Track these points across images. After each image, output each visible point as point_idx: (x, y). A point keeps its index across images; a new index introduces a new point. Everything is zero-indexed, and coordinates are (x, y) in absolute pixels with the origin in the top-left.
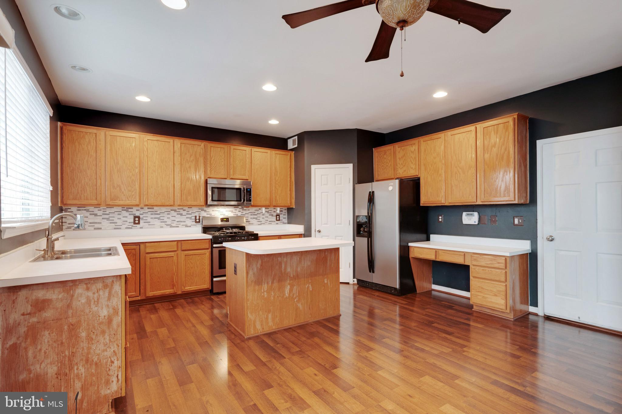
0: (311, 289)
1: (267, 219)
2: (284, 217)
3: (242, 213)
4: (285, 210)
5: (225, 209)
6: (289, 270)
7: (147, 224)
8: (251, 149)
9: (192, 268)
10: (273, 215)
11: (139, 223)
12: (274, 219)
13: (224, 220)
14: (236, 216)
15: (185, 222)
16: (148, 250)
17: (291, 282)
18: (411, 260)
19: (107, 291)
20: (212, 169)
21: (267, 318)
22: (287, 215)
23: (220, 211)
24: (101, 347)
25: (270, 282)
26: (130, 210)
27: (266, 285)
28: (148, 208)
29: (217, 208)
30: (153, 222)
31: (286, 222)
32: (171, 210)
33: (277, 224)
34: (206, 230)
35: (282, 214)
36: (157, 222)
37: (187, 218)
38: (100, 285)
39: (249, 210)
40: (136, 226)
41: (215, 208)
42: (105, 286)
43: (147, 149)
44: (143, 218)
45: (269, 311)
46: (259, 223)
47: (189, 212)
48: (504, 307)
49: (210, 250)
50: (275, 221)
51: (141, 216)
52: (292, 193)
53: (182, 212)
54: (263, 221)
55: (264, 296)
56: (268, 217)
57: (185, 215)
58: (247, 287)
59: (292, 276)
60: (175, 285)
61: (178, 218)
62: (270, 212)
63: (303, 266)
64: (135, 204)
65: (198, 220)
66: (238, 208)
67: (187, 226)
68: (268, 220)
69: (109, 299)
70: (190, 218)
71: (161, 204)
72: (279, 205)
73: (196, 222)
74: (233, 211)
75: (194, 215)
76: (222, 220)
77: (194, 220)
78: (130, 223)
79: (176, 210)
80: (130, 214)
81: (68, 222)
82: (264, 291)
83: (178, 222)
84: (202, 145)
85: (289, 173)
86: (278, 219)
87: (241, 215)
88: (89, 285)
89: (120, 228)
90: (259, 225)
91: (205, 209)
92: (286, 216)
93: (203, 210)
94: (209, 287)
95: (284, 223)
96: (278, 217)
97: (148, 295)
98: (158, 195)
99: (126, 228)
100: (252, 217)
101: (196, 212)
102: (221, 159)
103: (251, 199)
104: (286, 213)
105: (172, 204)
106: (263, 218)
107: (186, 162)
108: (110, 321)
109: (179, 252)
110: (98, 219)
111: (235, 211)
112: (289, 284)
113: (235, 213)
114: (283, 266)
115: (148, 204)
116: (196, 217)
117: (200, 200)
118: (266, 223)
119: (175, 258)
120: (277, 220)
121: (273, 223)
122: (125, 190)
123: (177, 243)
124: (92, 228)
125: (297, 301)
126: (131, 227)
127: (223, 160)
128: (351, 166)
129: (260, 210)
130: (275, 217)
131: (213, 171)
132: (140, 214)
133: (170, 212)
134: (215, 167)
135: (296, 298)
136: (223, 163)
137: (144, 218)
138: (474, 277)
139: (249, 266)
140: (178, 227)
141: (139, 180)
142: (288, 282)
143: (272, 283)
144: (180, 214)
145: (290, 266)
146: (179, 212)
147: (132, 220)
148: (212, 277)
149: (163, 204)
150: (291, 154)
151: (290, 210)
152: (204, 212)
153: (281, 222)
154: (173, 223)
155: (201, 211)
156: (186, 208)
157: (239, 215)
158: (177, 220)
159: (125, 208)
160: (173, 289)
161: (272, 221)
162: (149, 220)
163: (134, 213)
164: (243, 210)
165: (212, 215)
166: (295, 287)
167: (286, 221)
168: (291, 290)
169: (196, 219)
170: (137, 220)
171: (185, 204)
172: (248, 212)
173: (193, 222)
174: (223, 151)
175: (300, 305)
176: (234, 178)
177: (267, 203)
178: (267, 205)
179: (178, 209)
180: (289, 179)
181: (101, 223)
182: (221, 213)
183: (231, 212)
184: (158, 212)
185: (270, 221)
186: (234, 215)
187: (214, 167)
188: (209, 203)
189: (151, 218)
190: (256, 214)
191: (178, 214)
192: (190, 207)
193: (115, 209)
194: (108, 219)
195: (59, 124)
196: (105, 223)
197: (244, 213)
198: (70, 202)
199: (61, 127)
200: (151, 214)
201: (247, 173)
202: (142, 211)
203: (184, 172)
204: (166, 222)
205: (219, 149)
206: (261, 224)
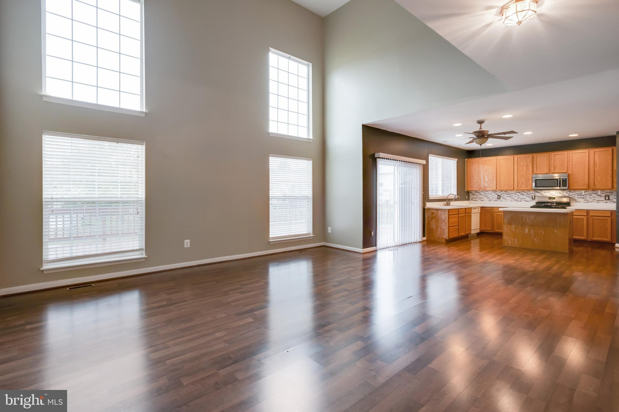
0: (544, 233)
2: (614, 197)
7: (504, 199)
8: (570, 152)
10: (601, 196)
11: (500, 199)
13: (551, 198)
15: (525, 199)
16: (496, 211)
21: (514, 241)
25: (516, 225)
28: (505, 191)
30: (507, 198)
32: (517, 192)
33: (603, 202)
35: (612, 195)
36: (509, 199)
37: (527, 197)
40: (498, 200)
41: (547, 191)
45: (516, 238)
47: (528, 193)
50: (602, 200)
51: (501, 195)
52: (614, 179)
53: (523, 193)
54: (591, 200)
55: (513, 230)
56: (595, 197)
57: (526, 195)
59: (530, 224)
61: (521, 196)
62: (597, 193)
64: (495, 190)
65: (534, 198)
66: (565, 191)
67: (526, 201)
68: (595, 199)
70: (529, 197)
71: (507, 189)
73: (532, 199)
75: (531, 195)
78: (495, 198)
79: (520, 192)
80: (496, 194)
81: (472, 197)
84: (531, 156)
86: (607, 199)
87: (568, 195)
89: (490, 200)
92: (616, 197)
93: (537, 192)
96: (607, 197)
98: (505, 185)
99: (494, 201)
100: (578, 196)
101: (532, 193)
102: (544, 162)
103: (566, 185)
104: (616, 194)
105: (513, 189)
106: (590, 198)
107: (521, 167)
108: (445, 220)
110: (482, 196)
111: (563, 193)
117: (530, 187)
118: (594, 201)
120: (605, 199)
122: (490, 183)
124: (480, 200)
125: (533, 237)
126: (496, 200)
127: (546, 163)
129: (587, 192)
130: (604, 197)
131: (538, 170)
134: (540, 167)
135: (532, 235)
136: (546, 164)
140: (521, 201)
142: (528, 227)
143: (518, 225)
147: (497, 197)
150: (613, 149)
153: (610, 201)
154: (518, 199)
155: (537, 193)
156: (526, 191)
157: (566, 195)
158: (520, 197)
159: (492, 191)
162: (505, 197)
163: (498, 194)
164: (569, 192)
166: (532, 230)
168: (529, 231)
169: (532, 197)
170: (499, 197)
171: (520, 189)
172: (574, 193)
173: (530, 199)
174: (546, 157)
175: (535, 240)
176: (554, 172)
177: (586, 187)
181: (483, 198)
182: (551, 194)
183: (557, 194)
184: (510, 194)
185: (597, 200)
186: (562, 195)
188: (533, 188)
190: (583, 195)
191: (521, 194)
192: (528, 190)
193: (489, 192)
194: (486, 196)
195: (466, 159)
196: (485, 198)
197: (571, 194)
198: (469, 189)
199: (467, 161)
200: (506, 194)
201: (566, 168)
202: (502, 193)
203: (519, 172)
204: (514, 198)
205: (543, 156)
206: (588, 202)
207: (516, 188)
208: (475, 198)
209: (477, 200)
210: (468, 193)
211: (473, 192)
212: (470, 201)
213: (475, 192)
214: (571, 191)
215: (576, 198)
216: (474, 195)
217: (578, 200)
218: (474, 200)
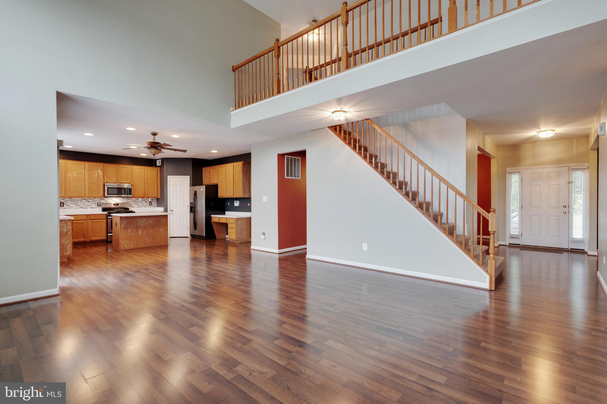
0: (153, 233)
1: (143, 204)
2: (154, 203)
4: (154, 199)
5: (116, 199)
6: (141, 224)
7: (68, 206)
8: (132, 167)
9: (95, 228)
10: (147, 202)
11: (63, 206)
13: (116, 204)
14: (123, 202)
15: (91, 205)
18: (212, 223)
19: (66, 224)
21: (130, 243)
23: (113, 200)
24: (64, 240)
25: (132, 229)
27: (130, 230)
28: (69, 198)
30: (71, 205)
31: (156, 206)
33: (150, 207)
34: (104, 210)
35: (153, 201)
36: (74, 206)
38: (64, 222)
40: (62, 208)
41: (110, 198)
42: (65, 223)
43: (69, 168)
45: (131, 241)
46: (139, 206)
47: (94, 200)
48: (235, 239)
49: (106, 219)
51: (65, 203)
52: (158, 190)
53: (89, 200)
54: (141, 205)
55: (128, 234)
57: (92, 202)
58: (121, 230)
59: (142, 227)
61: (87, 203)
62: (145, 200)
66: (124, 198)
67: (92, 208)
69: (66, 227)
70: (95, 204)
72: (150, 197)
73: (98, 206)
76: (114, 205)
82: (129, 232)
83: (87, 205)
84: (102, 165)
85: (156, 179)
86: (151, 204)
91: (104, 198)
92: (156, 203)
93: (102, 199)
94: (105, 238)
95: (154, 207)
96: (150, 203)
98: (75, 191)
100: (134, 203)
101: (98, 200)
103: (132, 193)
104: (155, 201)
105: (84, 196)
107: (92, 174)
108: (67, 233)
109: (88, 220)
112: (141, 230)
114: (138, 223)
115: (69, 196)
116: (98, 203)
117: (101, 194)
118: (143, 206)
119: (86, 223)
120: (150, 205)
121: (147, 206)
123: (87, 216)
127: (114, 173)
128: (189, 177)
129: (138, 199)
130: (149, 203)
131: (108, 179)
132: (64, 201)
133: (82, 200)
135: (144, 236)
136: (114, 175)
137: (67, 204)
138: (229, 228)
139: (121, 222)
140: (87, 208)
141: (64, 185)
142: (141, 229)
143: (133, 229)
144: (88, 201)
147: (60, 205)
148: (107, 233)
149: (78, 196)
150: (157, 169)
151: (158, 199)
153: (152, 206)
154: (84, 206)
156: (92, 198)
157: (125, 202)
160: (85, 238)
162: (69, 204)
163: (60, 201)
164: (128, 199)
165: (108, 202)
166: (144, 232)
168: (142, 233)
169: (98, 204)
170: (62, 204)
171: (91, 196)
172: (131, 200)
173: (96, 205)
174: (114, 168)
175: (147, 239)
176: (121, 182)
177: (142, 196)
179: (87, 199)
180: (156, 183)
183: (120, 200)
184: (75, 200)
185: (145, 205)
187: (109, 177)
188: (105, 196)
189: (71, 204)
190: (136, 201)
191: (87, 201)
192: (94, 197)
197: (128, 201)
200: (71, 201)
201: (129, 179)
202: (65, 200)
203: (91, 179)
204: (80, 205)
205: (112, 167)
206: (140, 207)
207: (86, 195)
214: (129, 198)
215: (132, 204)
217: (133, 205)
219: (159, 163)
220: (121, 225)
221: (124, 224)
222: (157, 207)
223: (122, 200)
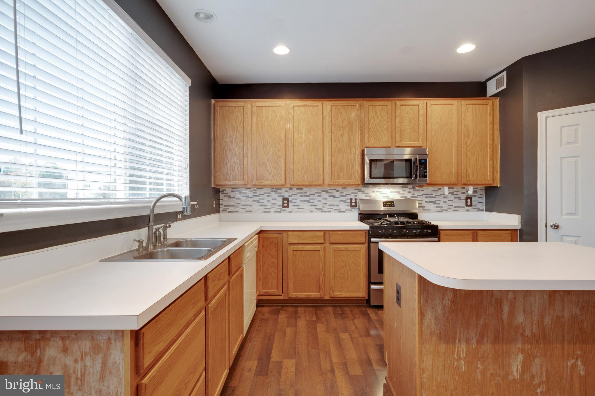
1: (450, 203)
2: (480, 201)
3: (412, 194)
4: (481, 190)
5: (390, 189)
6: (520, 319)
7: (296, 207)
8: (427, 103)
9: (342, 267)
10: (461, 197)
11: (287, 207)
12: (463, 203)
13: (388, 204)
14: (404, 198)
15: (338, 206)
16: (291, 241)
17: (527, 347)
20: (370, 136)
22: (484, 198)
23: (382, 192)
25: (474, 341)
26: (279, 191)
27: (464, 346)
28: (297, 189)
29: (379, 188)
31: (484, 208)
32: (322, 191)
33: (468, 211)
34: (364, 217)
35: (475, 196)
36: (306, 206)
37: (341, 201)
39: (424, 191)
40: (285, 210)
41: (376, 189)
43: (293, 117)
44: (292, 201)
46: (439, 209)
47: (343, 193)
49: (367, 245)
50: (464, 207)
51: (290, 199)
52: (495, 163)
53: (335, 193)
54: (445, 206)
55: (458, 368)
56: (452, 201)
57: (339, 198)
58: (421, 343)
59: (528, 333)
60: (322, 287)
61: (331, 201)
62: (455, 193)
63: (559, 314)
64: (281, 184)
65: (354, 204)
66: (408, 187)
67: (340, 211)
68: (452, 205)
69: (102, 378)
70: (345, 201)
71: (308, 184)
72: (472, 183)
73: (351, 206)
74: (400, 192)
75: (349, 197)
76: (385, 204)
77: (349, 204)
78: (279, 206)
79: (328, 191)
80: (279, 196)
81: (224, 203)
82: (459, 358)
83: (330, 205)
84: (357, 105)
85: (489, 132)
86: (469, 204)
87: (412, 197)
88: (67, 342)
89: (269, 212)
90: (438, 211)
91: (363, 189)
92: (483, 200)
93: (360, 191)
94: (365, 296)
95: (479, 210)
96: (469, 200)
97: (290, 296)
98: (305, 172)
99: (276, 212)
100: (428, 200)
101: (351, 193)
102: (382, 121)
103: (426, 174)
104: (482, 194)
105: (321, 183)
106: (445, 202)
107: (337, 129)
109: (327, 245)
110: (249, 201)
111: (403, 192)
112: (522, 351)
113: (402, 195)
114: (506, 309)
115: (294, 184)
116: (351, 199)
117: (356, 177)
118: (450, 209)
119: (322, 253)
120: (467, 205)
121: (460, 209)
122: (270, 168)
123: (325, 233)
124: (244, 211)
126: (279, 210)
127: (385, 122)
129: (439, 191)
130: (465, 201)
131: (372, 138)
132: (289, 196)
133: (321, 193)
134: (375, 132)
136: (385, 126)
137: (294, 201)
139: (426, 301)
140: (330, 212)
141: (284, 156)
142: (520, 346)
143: (479, 342)
144: (332, 196)
145: (524, 310)
146: (332, 193)
147: (281, 203)
148: (370, 283)
149: (311, 184)
150: (493, 102)
151: (490, 190)
152: (361, 193)
153: (473, 209)
154: (325, 207)
155: (358, 193)
156: (339, 189)
157: (408, 197)
158: (329, 203)
159: (273, 189)
160: (320, 292)
161: (460, 207)
162: (298, 203)
163: (282, 194)
164: (414, 191)
165: (372, 197)
167: (482, 206)
168: (526, 366)
169: (351, 203)
170: (286, 203)
171: (336, 183)
172: (421, 193)
173: (347, 206)
174: (386, 110)
176: (401, 145)
177: (453, 180)
178: (452, 182)
179: (330, 190)
180: (489, 142)
181: (251, 205)
182: (384, 195)
183: (397, 194)
184: (308, 194)
185: (455, 207)
186: (401, 197)
187: (373, 133)
188: (366, 181)
189: (301, 201)
190: (434, 196)
191: (329, 196)
192: (345, 186)
193: (264, 190)
194: (258, 201)
195: (213, 101)
196: (256, 205)
197: (416, 195)
198: (221, 183)
199: (214, 105)
200: (301, 196)
201: (421, 137)
202: (291, 192)
203: (335, 141)
204: (316, 205)
205: (380, 107)
206: (441, 211)
207: (328, 181)
208: (234, 206)
209: (237, 212)
210: (217, 191)
211: (228, 191)
212: (222, 215)
213: (232, 192)
214: (420, 188)
215: (425, 204)
216: (229, 197)
218: (229, 212)
219: (492, 89)
220: (422, 315)
221: (439, 310)
222: (487, 210)
223: (401, 193)
